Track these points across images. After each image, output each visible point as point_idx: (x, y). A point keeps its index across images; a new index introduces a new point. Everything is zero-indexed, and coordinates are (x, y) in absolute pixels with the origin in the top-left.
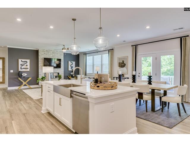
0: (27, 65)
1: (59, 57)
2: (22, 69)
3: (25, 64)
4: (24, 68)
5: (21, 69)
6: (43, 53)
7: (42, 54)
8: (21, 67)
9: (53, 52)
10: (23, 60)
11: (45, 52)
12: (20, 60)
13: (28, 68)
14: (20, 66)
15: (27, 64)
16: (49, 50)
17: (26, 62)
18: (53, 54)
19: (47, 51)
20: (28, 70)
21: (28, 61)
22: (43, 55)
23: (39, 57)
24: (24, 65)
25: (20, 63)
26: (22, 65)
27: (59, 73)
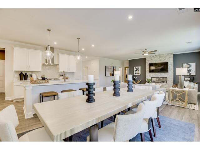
0: (139, 71)
1: (167, 60)
4: (137, 73)
5: (135, 73)
6: (150, 59)
9: (159, 57)
10: (136, 67)
12: (134, 67)
14: (134, 72)
17: (138, 68)
18: (160, 59)
20: (140, 74)
21: (140, 67)
22: (150, 61)
23: (146, 63)
24: (137, 71)
25: (135, 69)
26: (136, 71)
27: (167, 78)
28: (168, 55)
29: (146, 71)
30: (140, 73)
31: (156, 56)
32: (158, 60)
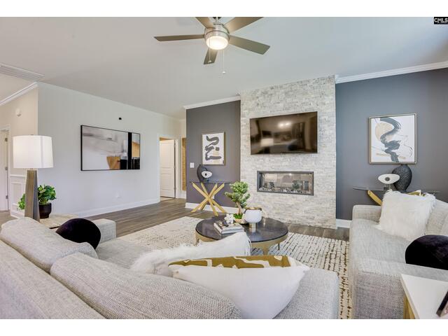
0: (218, 149)
2: (209, 159)
3: (215, 147)
4: (211, 158)
5: (207, 159)
6: (253, 102)
7: (249, 110)
8: (206, 155)
9: (286, 93)
10: (211, 136)
11: (260, 98)
12: (204, 137)
13: (220, 158)
14: (204, 152)
15: (217, 146)
16: (272, 88)
17: (217, 139)
18: (289, 100)
19: (265, 93)
20: (221, 162)
21: (221, 136)
22: (253, 109)
24: (212, 148)
25: (205, 143)
26: (209, 149)
27: (312, 173)
28: (315, 85)
29: (242, 147)
30: (222, 159)
31: (272, 92)
32: (281, 105)
